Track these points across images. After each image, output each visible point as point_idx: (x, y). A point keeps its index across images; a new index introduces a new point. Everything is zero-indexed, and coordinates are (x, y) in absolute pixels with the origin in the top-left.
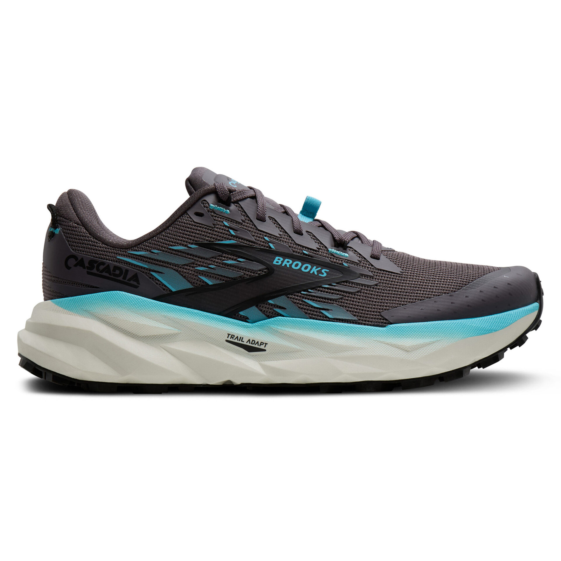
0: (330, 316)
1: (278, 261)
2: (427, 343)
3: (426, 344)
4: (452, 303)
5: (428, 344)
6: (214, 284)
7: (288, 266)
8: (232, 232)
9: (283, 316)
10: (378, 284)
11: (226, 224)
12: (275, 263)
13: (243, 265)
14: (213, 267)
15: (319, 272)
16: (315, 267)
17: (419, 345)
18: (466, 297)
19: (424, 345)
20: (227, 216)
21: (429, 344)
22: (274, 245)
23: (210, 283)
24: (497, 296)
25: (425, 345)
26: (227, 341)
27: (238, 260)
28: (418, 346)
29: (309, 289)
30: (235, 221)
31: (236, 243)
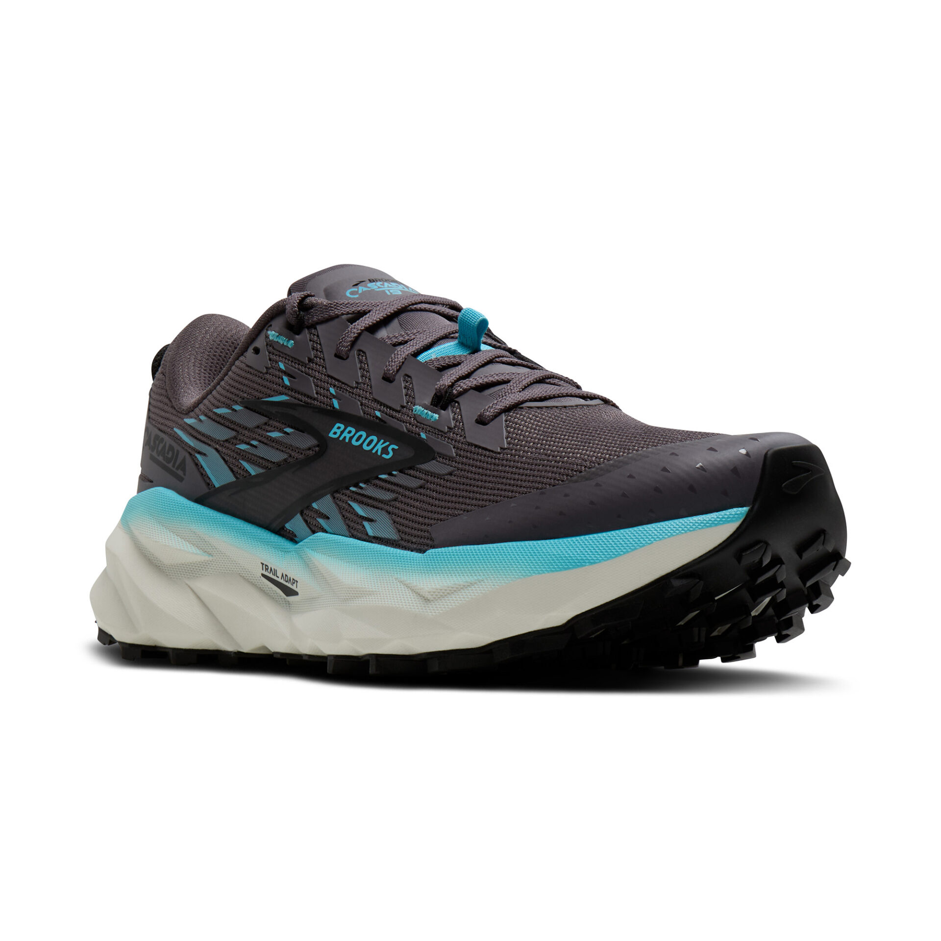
0: (371, 532)
1: (338, 431)
2: (460, 585)
3: (459, 587)
4: (537, 508)
5: (462, 587)
6: (258, 474)
7: (347, 440)
8: (286, 381)
9: (327, 532)
10: (453, 471)
11: (282, 366)
12: (331, 435)
13: (288, 440)
14: (255, 444)
15: (385, 450)
16: (382, 441)
17: (446, 588)
18: (566, 495)
19: (455, 589)
20: (289, 354)
21: (464, 587)
22: (340, 401)
23: (253, 473)
24: (624, 495)
25: (457, 588)
26: (263, 575)
27: (285, 430)
28: (444, 591)
29: (361, 482)
30: (298, 360)
31: (288, 399)
